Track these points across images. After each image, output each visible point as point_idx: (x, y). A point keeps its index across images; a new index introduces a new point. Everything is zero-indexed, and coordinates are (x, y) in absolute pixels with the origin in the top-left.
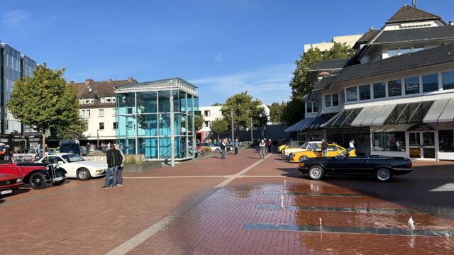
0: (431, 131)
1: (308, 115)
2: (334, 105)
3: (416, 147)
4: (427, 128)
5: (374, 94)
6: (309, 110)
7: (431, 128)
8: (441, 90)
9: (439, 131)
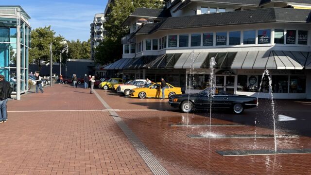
0: (233, 75)
1: (125, 56)
2: (153, 49)
3: (221, 87)
4: (230, 72)
5: (192, 43)
6: (127, 52)
7: (233, 73)
8: (242, 45)
9: (238, 75)
